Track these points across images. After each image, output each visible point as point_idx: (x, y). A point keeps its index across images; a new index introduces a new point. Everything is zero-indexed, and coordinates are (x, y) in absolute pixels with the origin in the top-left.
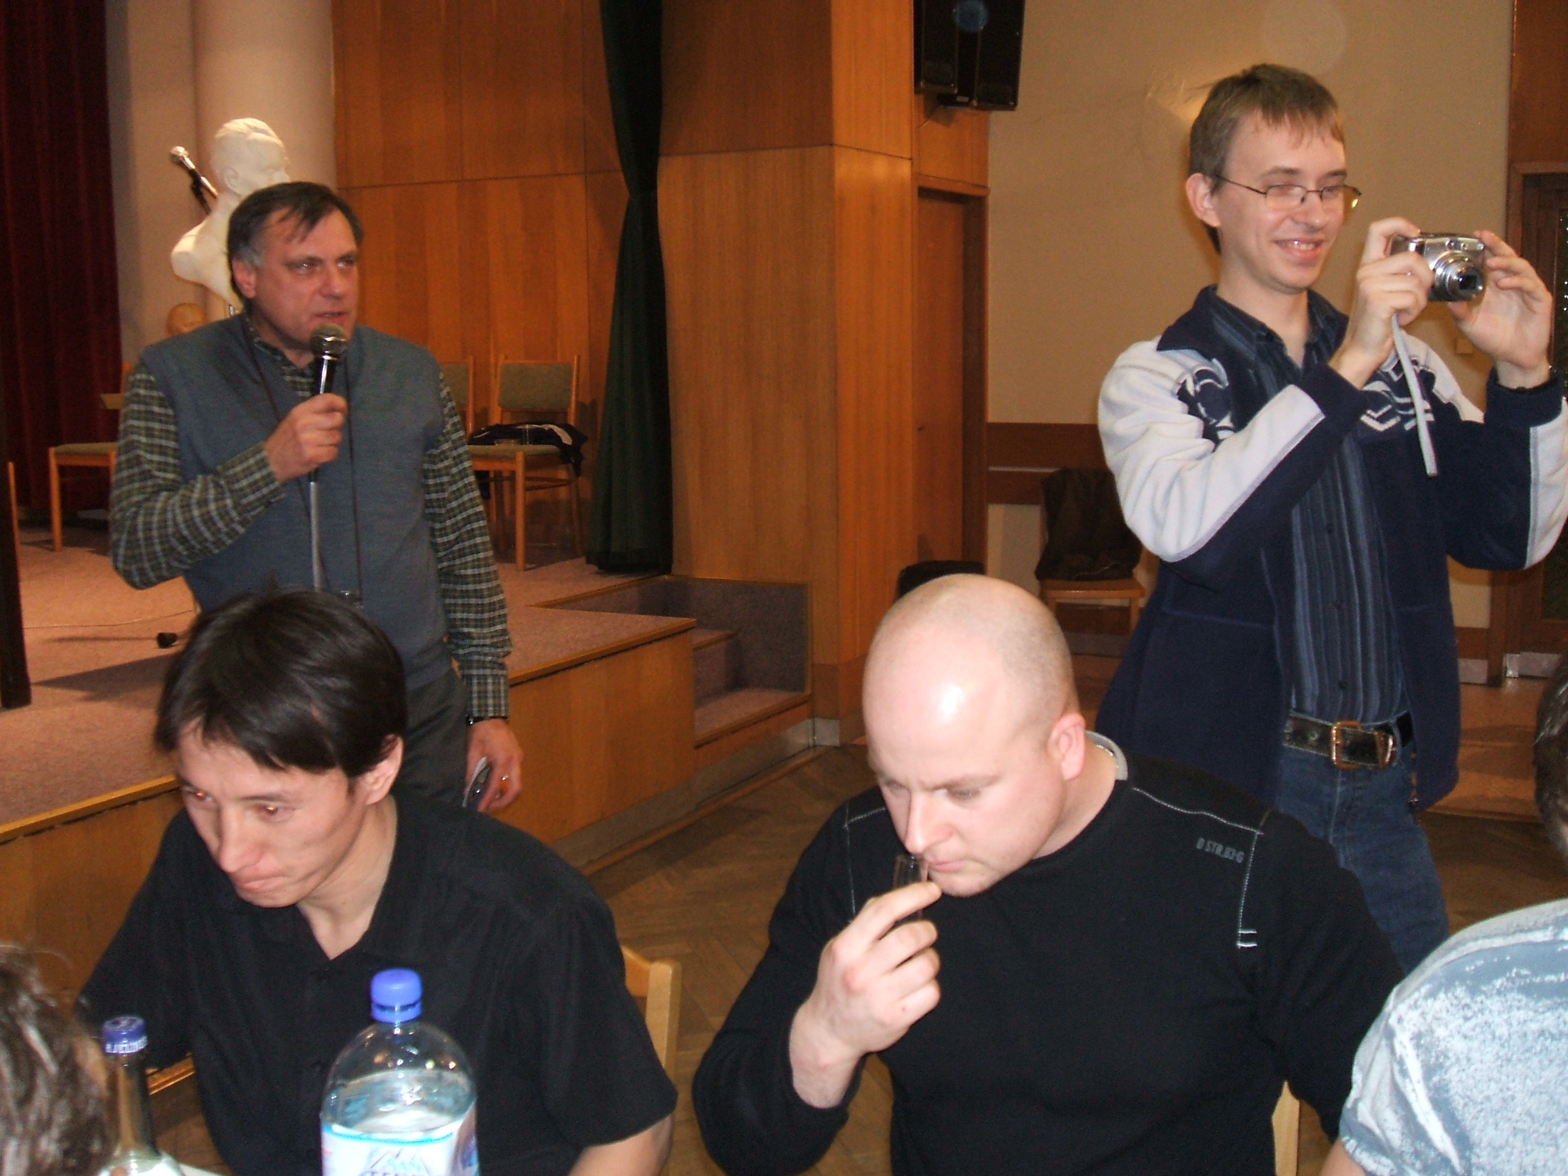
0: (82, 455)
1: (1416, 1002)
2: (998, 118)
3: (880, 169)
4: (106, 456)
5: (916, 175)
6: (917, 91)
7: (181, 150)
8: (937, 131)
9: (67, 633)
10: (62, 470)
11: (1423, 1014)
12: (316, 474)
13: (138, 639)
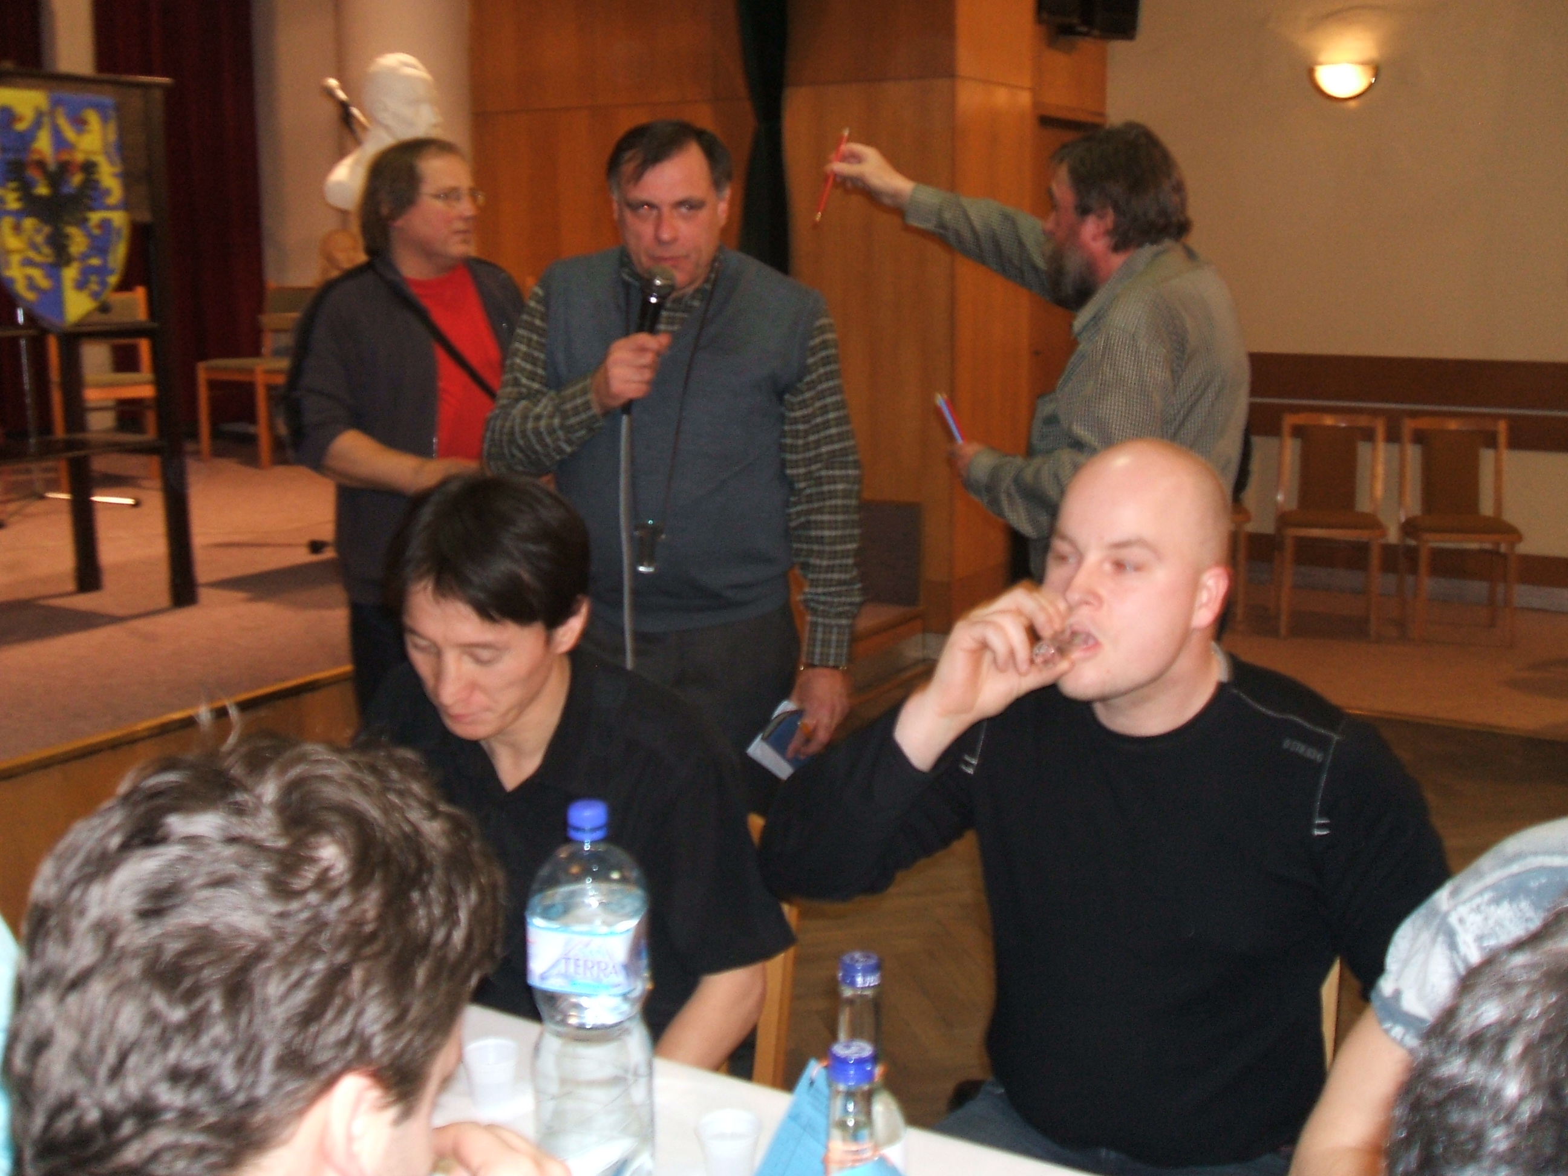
0: (226, 369)
1: (1478, 907)
2: (1118, 48)
3: (1001, 97)
4: (251, 371)
5: (1036, 104)
6: (1039, 20)
7: (333, 82)
8: (1059, 61)
9: (220, 539)
10: (213, 385)
11: (1486, 919)
12: (628, 407)
13: (289, 545)
